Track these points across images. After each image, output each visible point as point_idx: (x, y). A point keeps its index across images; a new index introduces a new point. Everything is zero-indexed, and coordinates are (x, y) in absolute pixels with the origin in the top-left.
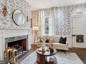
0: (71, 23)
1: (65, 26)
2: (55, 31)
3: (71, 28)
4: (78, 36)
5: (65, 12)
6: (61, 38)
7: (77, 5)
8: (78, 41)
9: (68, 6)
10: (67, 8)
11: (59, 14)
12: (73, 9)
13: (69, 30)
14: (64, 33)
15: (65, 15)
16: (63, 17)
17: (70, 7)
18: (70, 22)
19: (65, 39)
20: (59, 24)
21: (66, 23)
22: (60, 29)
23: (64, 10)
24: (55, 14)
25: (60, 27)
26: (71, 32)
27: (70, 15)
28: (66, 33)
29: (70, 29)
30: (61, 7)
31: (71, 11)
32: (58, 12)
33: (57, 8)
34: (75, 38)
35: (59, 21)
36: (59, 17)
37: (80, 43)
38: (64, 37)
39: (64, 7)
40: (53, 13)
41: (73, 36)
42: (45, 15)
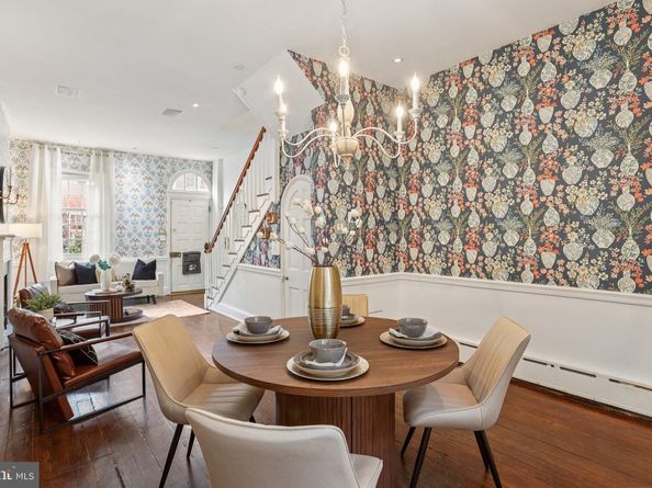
0: (168, 215)
1: (148, 223)
2: (111, 242)
3: (168, 230)
4: (186, 255)
5: (148, 174)
6: (140, 262)
7: (186, 161)
8: (186, 271)
9: (161, 158)
10: (156, 162)
11: (129, 178)
12: (174, 171)
13: (162, 238)
14: (143, 247)
15: (148, 186)
16: (142, 191)
17: (166, 163)
18: (165, 211)
19: (153, 265)
20: (127, 216)
21: (153, 216)
22: (129, 235)
23: (148, 168)
24: (113, 175)
25: (129, 228)
26: (168, 243)
27: (166, 187)
28: (153, 247)
29: (165, 234)
30: (135, 155)
31: (169, 175)
32: (126, 171)
33: (120, 154)
34: (179, 262)
35: (129, 203)
36: (126, 190)
37: (191, 277)
38: (147, 260)
39: (148, 158)
40: (106, 170)
41: (174, 255)
42: (63, 173)
